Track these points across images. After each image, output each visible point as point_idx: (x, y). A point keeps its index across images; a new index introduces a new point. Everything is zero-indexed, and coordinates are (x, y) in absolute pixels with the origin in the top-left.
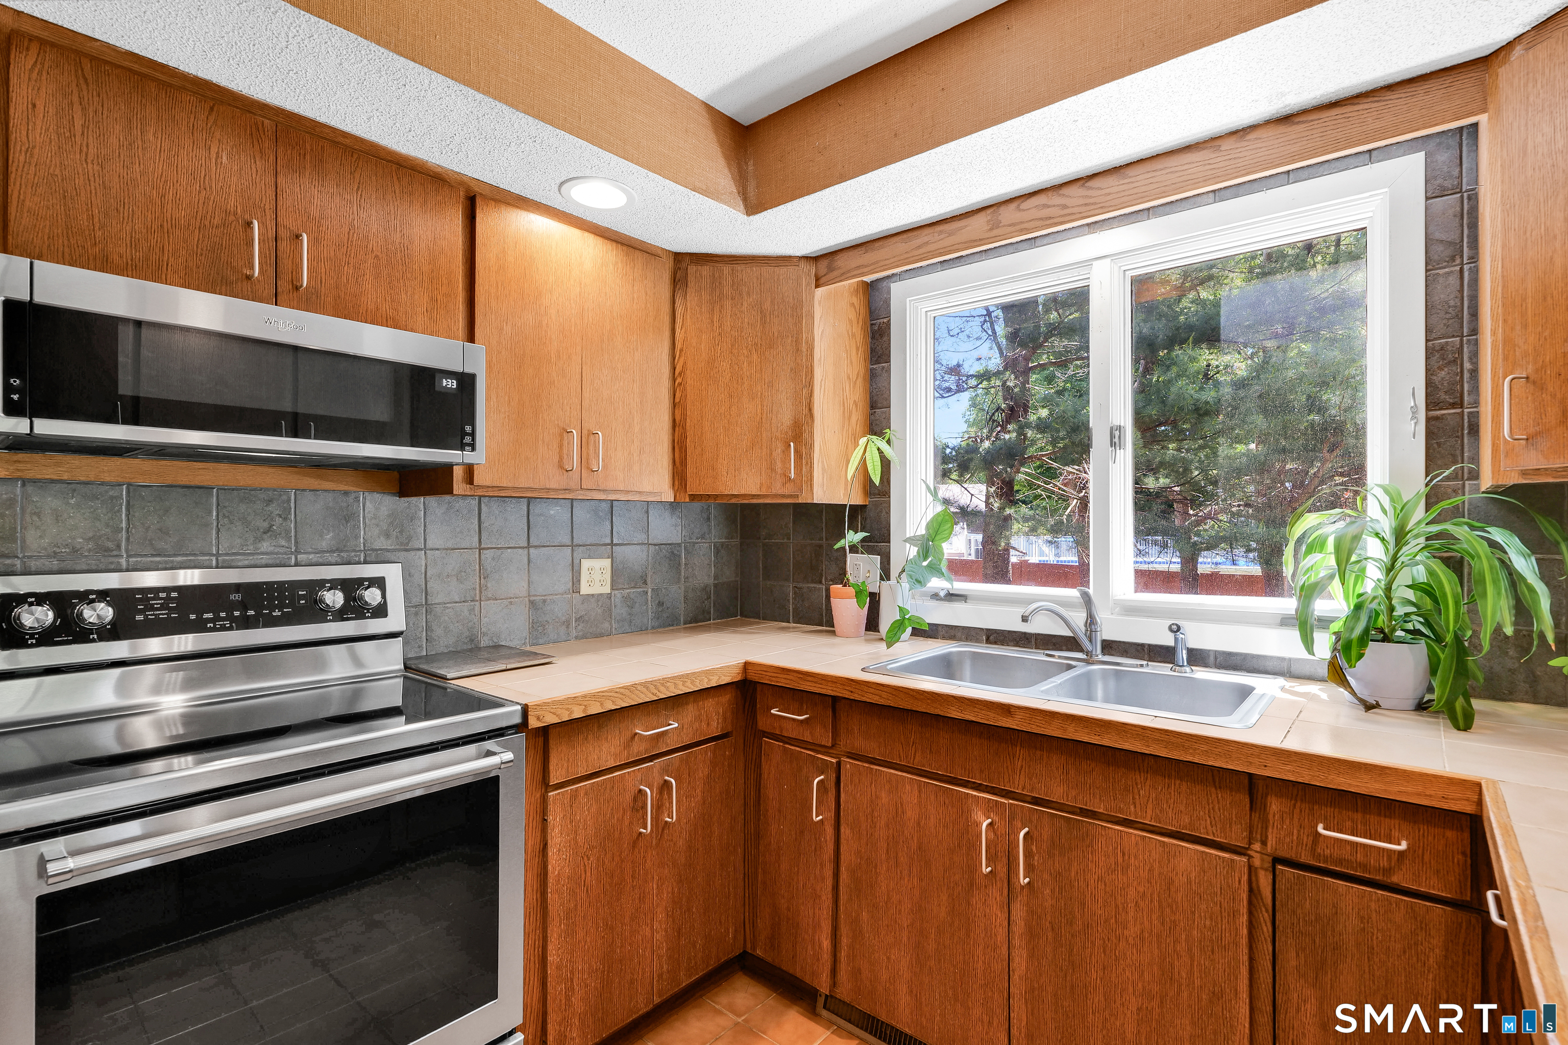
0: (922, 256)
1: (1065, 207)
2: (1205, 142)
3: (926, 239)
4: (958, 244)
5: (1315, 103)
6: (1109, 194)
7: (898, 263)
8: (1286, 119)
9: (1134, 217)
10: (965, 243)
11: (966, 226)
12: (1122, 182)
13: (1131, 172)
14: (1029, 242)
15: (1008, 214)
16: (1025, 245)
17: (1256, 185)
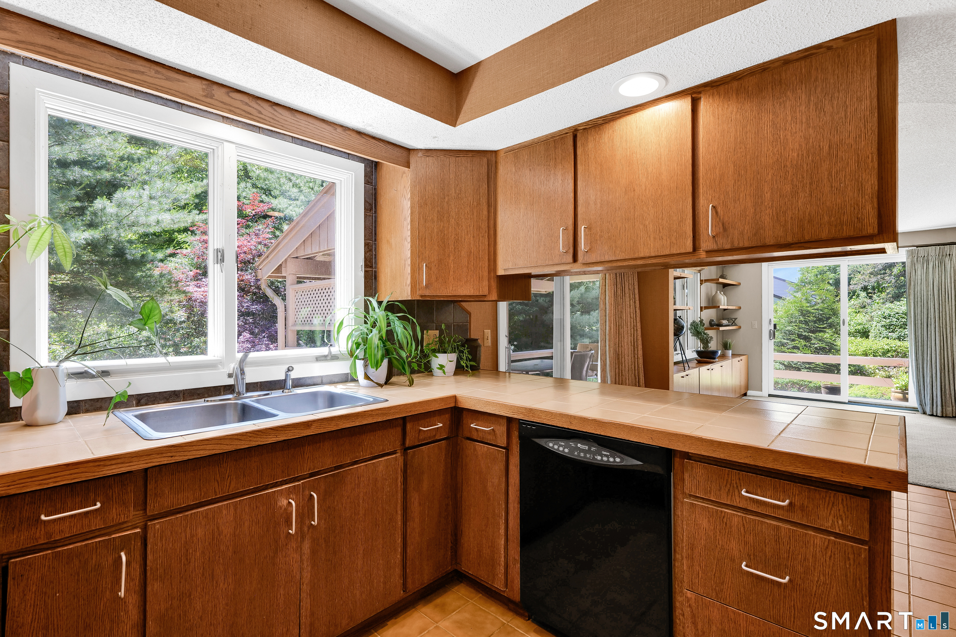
0: (137, 81)
1: (260, 112)
2: (330, 122)
3: (142, 69)
4: (176, 91)
5: (370, 133)
6: (286, 121)
7: (107, 72)
8: (360, 133)
9: (251, 128)
10: (183, 94)
11: (183, 81)
12: (293, 118)
13: (298, 116)
14: (176, 104)
15: (219, 93)
16: (173, 105)
17: (310, 144)
